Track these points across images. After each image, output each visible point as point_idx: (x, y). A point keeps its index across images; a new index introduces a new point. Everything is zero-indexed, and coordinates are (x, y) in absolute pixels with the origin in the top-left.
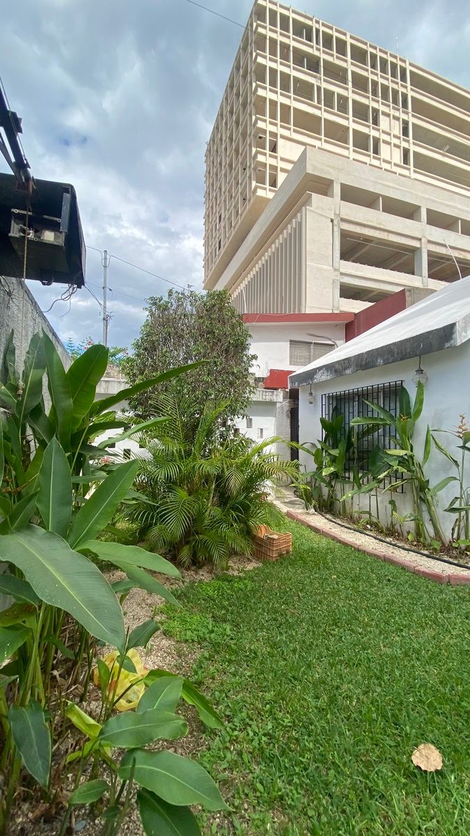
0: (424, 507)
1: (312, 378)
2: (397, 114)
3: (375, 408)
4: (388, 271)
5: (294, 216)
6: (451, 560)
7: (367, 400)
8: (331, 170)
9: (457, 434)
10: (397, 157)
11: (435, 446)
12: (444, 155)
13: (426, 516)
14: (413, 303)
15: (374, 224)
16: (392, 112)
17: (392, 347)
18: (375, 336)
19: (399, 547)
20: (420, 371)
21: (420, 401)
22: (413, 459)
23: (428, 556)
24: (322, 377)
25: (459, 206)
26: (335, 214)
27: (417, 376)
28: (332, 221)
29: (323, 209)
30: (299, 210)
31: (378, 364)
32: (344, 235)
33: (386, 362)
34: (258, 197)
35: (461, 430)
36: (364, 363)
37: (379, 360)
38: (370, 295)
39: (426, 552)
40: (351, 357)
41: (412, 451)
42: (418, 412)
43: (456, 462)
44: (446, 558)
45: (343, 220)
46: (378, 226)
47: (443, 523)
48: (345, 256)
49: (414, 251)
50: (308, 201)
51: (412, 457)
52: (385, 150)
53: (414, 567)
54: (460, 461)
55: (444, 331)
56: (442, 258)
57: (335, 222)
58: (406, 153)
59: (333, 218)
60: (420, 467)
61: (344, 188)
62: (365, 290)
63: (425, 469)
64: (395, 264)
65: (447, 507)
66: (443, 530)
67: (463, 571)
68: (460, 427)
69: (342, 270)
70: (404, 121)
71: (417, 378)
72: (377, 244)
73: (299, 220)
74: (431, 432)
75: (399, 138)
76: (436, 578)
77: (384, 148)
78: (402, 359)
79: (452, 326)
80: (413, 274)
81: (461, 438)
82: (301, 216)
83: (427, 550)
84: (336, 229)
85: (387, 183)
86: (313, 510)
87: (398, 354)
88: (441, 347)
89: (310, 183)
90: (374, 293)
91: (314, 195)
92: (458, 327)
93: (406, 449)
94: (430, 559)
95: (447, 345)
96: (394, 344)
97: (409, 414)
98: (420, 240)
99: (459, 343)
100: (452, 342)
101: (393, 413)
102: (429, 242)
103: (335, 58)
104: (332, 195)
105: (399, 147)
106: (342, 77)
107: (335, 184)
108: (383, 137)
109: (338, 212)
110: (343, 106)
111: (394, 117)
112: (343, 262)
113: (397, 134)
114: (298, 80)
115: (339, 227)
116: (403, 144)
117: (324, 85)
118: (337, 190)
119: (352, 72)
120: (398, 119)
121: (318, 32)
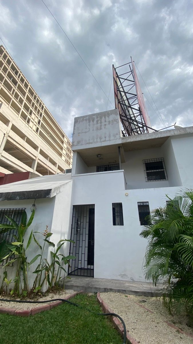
0: (22, 273)
2: (38, 116)
3: (9, 220)
4: (22, 163)
6: (31, 300)
7: (6, 215)
9: (44, 234)
10: (35, 128)
11: (34, 239)
12: (48, 136)
13: (22, 278)
14: (31, 178)
16: (36, 115)
17: (25, 193)
18: (16, 186)
19: (5, 300)
20: (34, 205)
21: (32, 219)
22: (22, 247)
23: (20, 302)
25: (50, 153)
26: (7, 132)
27: (33, 207)
28: (4, 134)
29: (2, 128)
31: (17, 199)
32: (8, 141)
33: (20, 199)
35: (45, 232)
36: (9, 197)
37: (17, 197)
38: (12, 169)
39: (19, 300)
40: (3, 193)
41: (23, 243)
42: (30, 223)
43: (41, 247)
44: (28, 300)
45: (9, 136)
46: (22, 145)
47: (29, 280)
48: (5, 149)
49: (34, 160)
52: (31, 124)
53: (14, 311)
54: (42, 247)
55: (47, 191)
56: (42, 166)
57: (6, 135)
58: (37, 129)
59: (5, 133)
60: (24, 251)
61: (13, 126)
62: (11, 166)
63: (26, 252)
64: (25, 161)
65: (34, 270)
66: (29, 283)
67: (36, 305)
68: (46, 231)
69: (2, 154)
70: (39, 120)
71: (32, 208)
72: (20, 151)
74: (33, 233)
75: (37, 123)
76: (25, 314)
77: (31, 123)
78: (28, 199)
79: (51, 190)
80: (31, 168)
81: (45, 236)
83: (19, 298)
84: (5, 137)
85: (29, 134)
87: (27, 196)
88: (45, 197)
90: (14, 169)
92: (52, 191)
93: (20, 242)
94: (21, 303)
95: (47, 197)
96: (26, 192)
97: (25, 224)
98: (36, 157)
99: (51, 197)
100: (49, 196)
101: (17, 223)
102: (39, 159)
103: (23, 86)
104: (8, 126)
105: (36, 126)
106: (24, 93)
107: (10, 123)
108: (31, 119)
109: (8, 133)
110: (21, 101)
111: (37, 117)
112: (4, 152)
113: (36, 122)
114: (7, 82)
115: (7, 138)
116: (37, 126)
117: (16, 90)
118: (10, 125)
119: (27, 95)
120: (38, 118)
121: (20, 75)
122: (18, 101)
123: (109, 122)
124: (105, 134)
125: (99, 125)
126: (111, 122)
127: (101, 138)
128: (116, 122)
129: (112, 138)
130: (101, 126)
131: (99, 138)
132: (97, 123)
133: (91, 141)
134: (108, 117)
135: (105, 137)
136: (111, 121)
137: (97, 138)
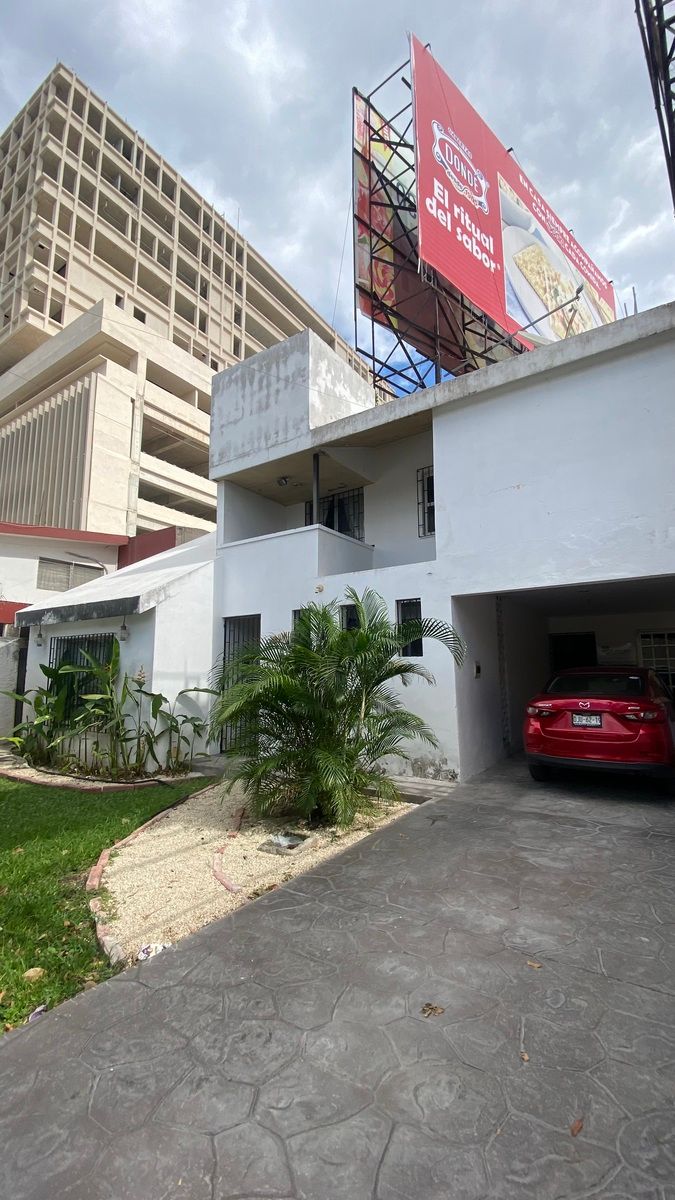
1: (40, 620)
2: (229, 295)
5: (80, 378)
8: (136, 340)
10: (227, 344)
13: (119, 751)
15: (188, 421)
16: (225, 291)
20: (125, 627)
24: (49, 620)
26: (138, 394)
27: (123, 631)
28: (133, 401)
29: (121, 384)
30: (87, 373)
32: (147, 420)
33: (99, 616)
34: (29, 325)
36: (84, 613)
41: (112, 696)
43: (137, 703)
45: (146, 403)
46: (191, 423)
48: (149, 446)
50: (100, 367)
51: (112, 701)
55: (129, 601)
57: (137, 404)
58: (237, 343)
59: (134, 398)
61: (151, 366)
62: (174, 494)
63: (122, 711)
69: (142, 465)
70: (236, 306)
72: (190, 443)
73: (86, 386)
75: (230, 323)
77: (212, 329)
79: (137, 597)
82: (90, 382)
84: (137, 412)
85: (204, 377)
86: (26, 764)
89: (106, 344)
90: (185, 500)
91: (110, 363)
92: (143, 599)
93: (106, 694)
95: (134, 612)
100: (138, 610)
103: (159, 196)
104: (135, 371)
105: (230, 333)
106: (166, 222)
107: (140, 358)
108: (212, 314)
109: (141, 393)
110: (165, 258)
111: (226, 297)
112: (144, 455)
113: (228, 318)
114: (108, 200)
115: (142, 411)
116: (235, 332)
117: (142, 222)
118: (142, 366)
119: (180, 223)
120: (231, 302)
121: (140, 153)
122: (155, 260)
123: (287, 380)
124: (277, 420)
125: (265, 392)
126: (291, 380)
127: (267, 438)
128: (301, 379)
129: (291, 433)
130: (268, 396)
131: (263, 440)
132: (261, 388)
133: (247, 448)
134: (285, 362)
135: (277, 433)
136: (290, 375)
137: (259, 438)
